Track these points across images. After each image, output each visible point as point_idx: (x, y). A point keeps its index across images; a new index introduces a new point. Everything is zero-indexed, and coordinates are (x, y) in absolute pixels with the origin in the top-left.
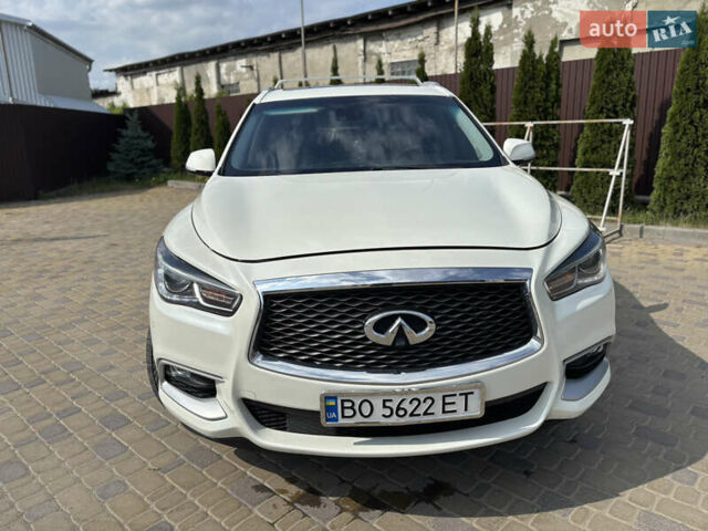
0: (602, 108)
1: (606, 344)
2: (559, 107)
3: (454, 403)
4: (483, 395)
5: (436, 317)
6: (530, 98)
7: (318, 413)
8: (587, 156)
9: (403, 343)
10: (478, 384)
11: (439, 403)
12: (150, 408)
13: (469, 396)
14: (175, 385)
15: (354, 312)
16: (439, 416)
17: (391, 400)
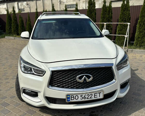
0: (123, 20)
1: (129, 80)
2: (112, 19)
3: (97, 95)
4: (103, 93)
5: (93, 75)
6: (105, 17)
7: (65, 99)
8: (119, 32)
9: (85, 82)
10: (102, 90)
11: (93, 95)
12: (14, 100)
13: (100, 93)
14: (26, 94)
15: (74, 75)
16: (93, 98)
17: (83, 95)
